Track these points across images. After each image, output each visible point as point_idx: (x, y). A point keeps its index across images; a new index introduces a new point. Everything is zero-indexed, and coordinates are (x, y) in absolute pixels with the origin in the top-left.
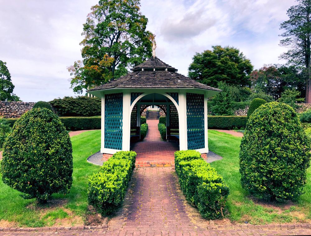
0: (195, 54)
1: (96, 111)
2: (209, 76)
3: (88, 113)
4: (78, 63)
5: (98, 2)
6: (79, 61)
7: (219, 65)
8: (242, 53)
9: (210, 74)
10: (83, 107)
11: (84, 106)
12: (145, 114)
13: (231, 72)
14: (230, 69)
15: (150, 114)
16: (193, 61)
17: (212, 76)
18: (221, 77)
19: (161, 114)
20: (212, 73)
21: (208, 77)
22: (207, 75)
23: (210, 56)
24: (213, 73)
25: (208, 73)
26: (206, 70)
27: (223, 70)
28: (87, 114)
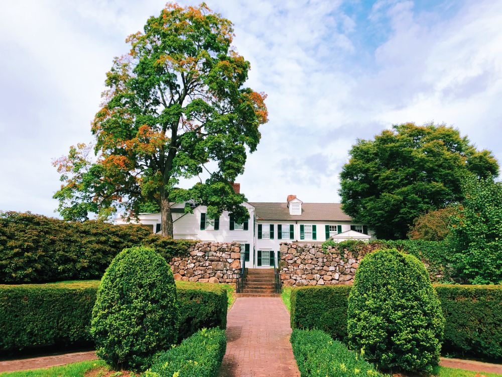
0: (355, 143)
1: (69, 266)
2: (397, 186)
3: (30, 270)
4: (78, 150)
5: (143, 27)
6: (81, 146)
7: (422, 160)
8: (466, 138)
9: (400, 182)
10: (16, 247)
11: (20, 246)
12: (235, 276)
13: (452, 175)
14: (450, 168)
15: (249, 276)
16: (350, 157)
17: (405, 185)
18: (428, 189)
19: (285, 279)
20: (402, 180)
21: (393, 189)
22: (391, 184)
23: (392, 140)
24: (406, 178)
25: (394, 179)
26: (388, 172)
27: (430, 171)
28: (27, 276)
